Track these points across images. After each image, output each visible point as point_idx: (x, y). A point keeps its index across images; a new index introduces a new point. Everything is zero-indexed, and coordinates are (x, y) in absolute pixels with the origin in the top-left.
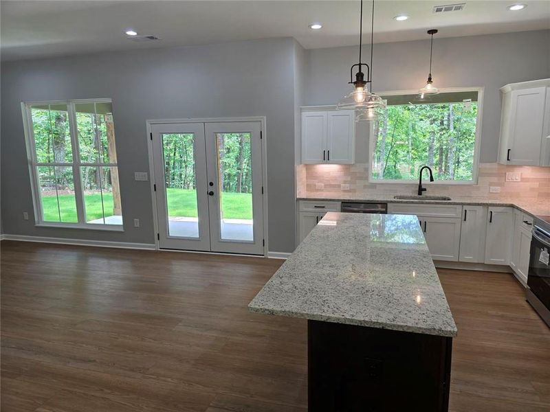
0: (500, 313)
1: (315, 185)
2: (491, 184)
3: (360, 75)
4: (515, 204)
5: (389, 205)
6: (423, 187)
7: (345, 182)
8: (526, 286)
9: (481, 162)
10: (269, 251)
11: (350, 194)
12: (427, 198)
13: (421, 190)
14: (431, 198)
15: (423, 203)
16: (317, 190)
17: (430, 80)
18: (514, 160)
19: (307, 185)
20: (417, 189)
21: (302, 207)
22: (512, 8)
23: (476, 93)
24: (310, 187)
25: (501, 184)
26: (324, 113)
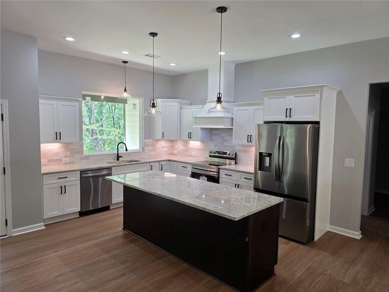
2: (151, 151)
5: (113, 169)
6: (120, 155)
7: (66, 157)
9: (145, 139)
10: (13, 229)
11: (72, 165)
12: (122, 162)
13: (118, 157)
17: (125, 90)
20: (116, 157)
21: (47, 181)
22: (171, 64)
25: (154, 150)
26: (55, 102)
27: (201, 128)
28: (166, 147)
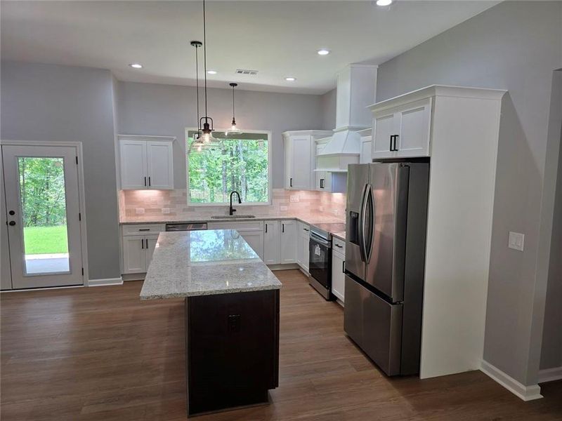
0: (295, 294)
1: (135, 210)
2: (281, 204)
3: (206, 125)
4: (298, 218)
5: (208, 223)
6: (233, 208)
7: (165, 206)
8: (308, 274)
9: (273, 188)
10: (90, 279)
11: (172, 216)
12: (237, 217)
13: (232, 210)
14: (240, 217)
15: (235, 221)
16: (137, 215)
17: (234, 122)
18: (295, 187)
19: (126, 210)
20: (229, 210)
21: (126, 231)
22: (287, 79)
23: (266, 135)
24: (128, 212)
25: (287, 204)
26: (144, 142)
27: (333, 173)
28: (307, 200)
